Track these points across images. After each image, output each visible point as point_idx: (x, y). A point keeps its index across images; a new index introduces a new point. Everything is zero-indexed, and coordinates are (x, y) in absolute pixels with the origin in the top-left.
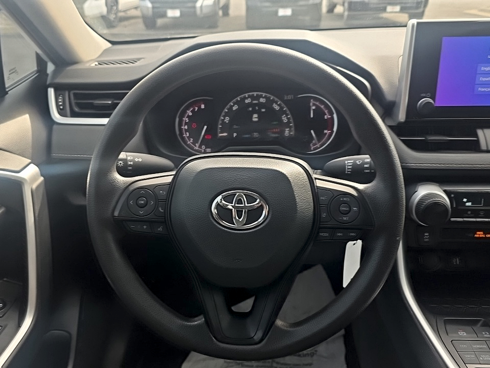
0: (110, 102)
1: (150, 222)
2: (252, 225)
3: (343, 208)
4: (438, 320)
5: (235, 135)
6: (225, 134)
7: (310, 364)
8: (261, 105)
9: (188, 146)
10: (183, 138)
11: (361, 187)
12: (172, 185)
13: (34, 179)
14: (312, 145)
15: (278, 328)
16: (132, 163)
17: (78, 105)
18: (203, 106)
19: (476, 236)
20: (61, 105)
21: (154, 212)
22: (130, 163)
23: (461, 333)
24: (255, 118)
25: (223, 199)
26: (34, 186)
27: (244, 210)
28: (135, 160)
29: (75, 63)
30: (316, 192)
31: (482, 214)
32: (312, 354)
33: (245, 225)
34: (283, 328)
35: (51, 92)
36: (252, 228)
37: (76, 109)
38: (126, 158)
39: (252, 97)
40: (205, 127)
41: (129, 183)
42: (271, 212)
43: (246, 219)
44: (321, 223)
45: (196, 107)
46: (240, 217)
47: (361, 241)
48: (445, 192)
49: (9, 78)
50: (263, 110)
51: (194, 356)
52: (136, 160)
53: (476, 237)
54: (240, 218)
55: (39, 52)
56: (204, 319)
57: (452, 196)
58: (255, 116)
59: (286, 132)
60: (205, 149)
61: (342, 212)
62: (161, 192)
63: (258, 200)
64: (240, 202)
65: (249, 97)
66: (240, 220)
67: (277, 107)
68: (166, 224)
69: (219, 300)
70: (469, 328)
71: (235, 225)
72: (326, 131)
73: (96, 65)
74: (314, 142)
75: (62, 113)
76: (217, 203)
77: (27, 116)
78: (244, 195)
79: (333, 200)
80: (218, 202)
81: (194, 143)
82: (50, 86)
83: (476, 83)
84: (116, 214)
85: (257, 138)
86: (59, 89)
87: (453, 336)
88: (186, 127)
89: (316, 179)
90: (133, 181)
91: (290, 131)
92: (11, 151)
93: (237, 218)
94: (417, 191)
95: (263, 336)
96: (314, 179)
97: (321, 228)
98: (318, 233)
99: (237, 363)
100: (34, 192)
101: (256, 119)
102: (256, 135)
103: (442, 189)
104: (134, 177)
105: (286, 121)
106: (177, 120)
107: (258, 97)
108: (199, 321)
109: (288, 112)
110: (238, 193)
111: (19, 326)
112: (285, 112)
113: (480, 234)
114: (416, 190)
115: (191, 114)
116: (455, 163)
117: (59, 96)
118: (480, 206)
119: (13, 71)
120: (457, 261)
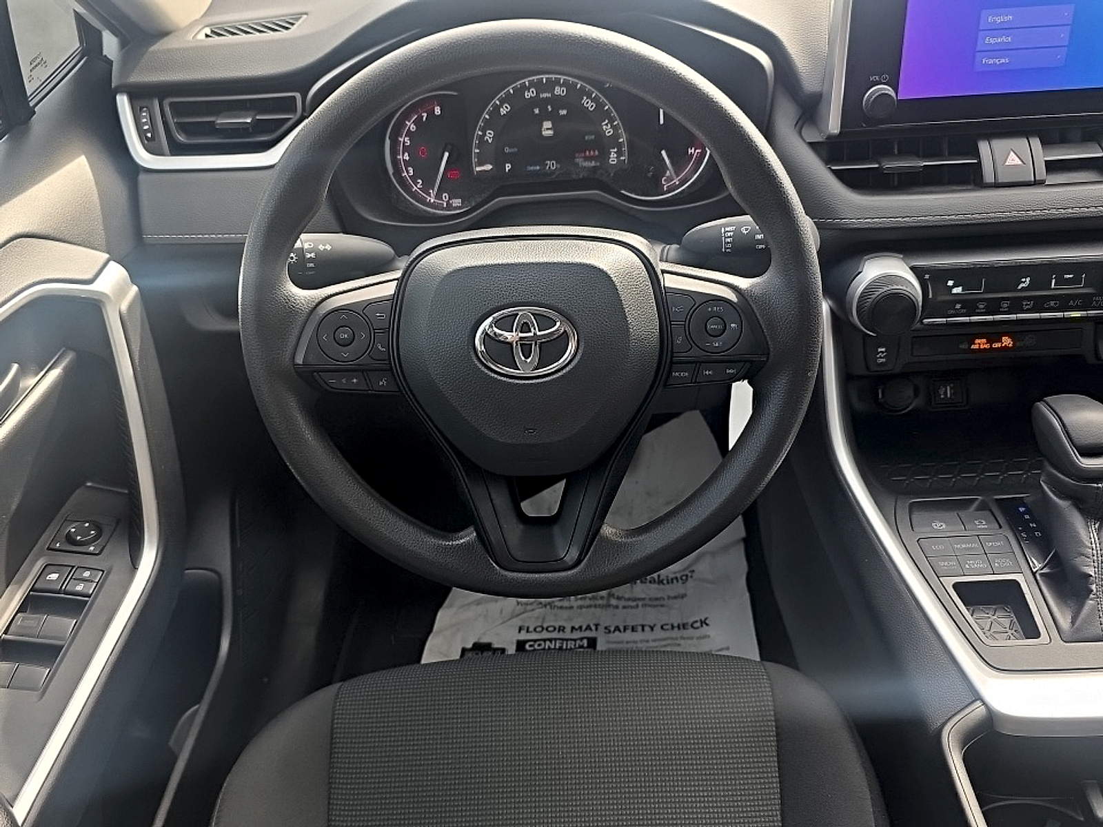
0: (249, 120)
1: (362, 371)
2: (551, 369)
3: (713, 326)
4: (898, 503)
5: (508, 167)
6: (489, 167)
7: (683, 596)
8: (557, 102)
9: (414, 195)
10: (402, 181)
11: (743, 283)
12: (397, 300)
13: (121, 292)
14: (665, 180)
15: (606, 540)
16: (313, 255)
17: (182, 127)
18: (438, 111)
19: (973, 347)
20: (147, 131)
21: (370, 353)
22: (309, 256)
23: (937, 525)
24: (547, 129)
25: (493, 325)
26: (124, 306)
27: (533, 342)
28: (319, 247)
29: (164, 34)
30: (662, 296)
31: (982, 306)
32: (684, 578)
33: (537, 368)
34: (614, 538)
35: (123, 102)
36: (552, 372)
37: (181, 138)
38: (301, 246)
39: (539, 86)
40: (447, 154)
41: (317, 301)
42: (582, 344)
43: (537, 360)
44: (675, 354)
45: (424, 112)
46: (527, 355)
47: (746, 381)
48: (913, 269)
49: (30, 79)
50: (563, 112)
51: (458, 596)
52: (321, 247)
53: (973, 349)
54: (527, 358)
55: (81, 10)
56: (475, 534)
57: (927, 276)
58: (547, 124)
59: (612, 156)
60: (448, 201)
61: (710, 333)
62: (378, 314)
63: (558, 324)
64: (525, 328)
65: (532, 84)
66: (528, 360)
67: (589, 105)
68: (393, 373)
69: (501, 499)
70: (953, 515)
71: (519, 369)
72: (691, 151)
73: (207, 36)
74: (668, 173)
75: (152, 146)
76: (483, 333)
77: (83, 159)
78: (533, 314)
79: (693, 312)
80: (485, 329)
81: (425, 189)
82: (120, 89)
83: (978, 49)
84: (299, 360)
85: (553, 172)
86: (139, 95)
87: (922, 531)
88: (406, 157)
89: (663, 272)
90: (323, 296)
91: (619, 153)
92: (66, 238)
93: (523, 358)
94: (860, 273)
95: (580, 555)
96: (659, 273)
97: (676, 363)
98: (670, 373)
99: (541, 603)
100: (126, 318)
101: (550, 133)
102: (551, 165)
103: (908, 266)
104: (325, 287)
105: (610, 134)
106: (388, 142)
107: (551, 85)
108: (468, 536)
109: (614, 113)
110: (522, 311)
111: (134, 566)
112: (607, 115)
113: (981, 343)
114: (860, 270)
115: (413, 128)
116: (932, 213)
117: (141, 109)
118: (980, 293)
119: (37, 63)
120: (947, 392)
